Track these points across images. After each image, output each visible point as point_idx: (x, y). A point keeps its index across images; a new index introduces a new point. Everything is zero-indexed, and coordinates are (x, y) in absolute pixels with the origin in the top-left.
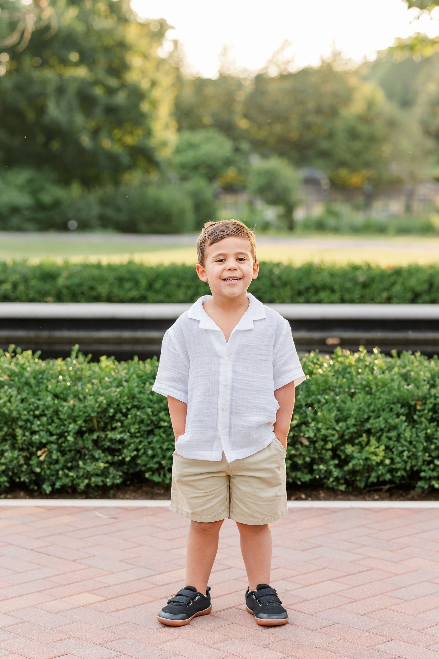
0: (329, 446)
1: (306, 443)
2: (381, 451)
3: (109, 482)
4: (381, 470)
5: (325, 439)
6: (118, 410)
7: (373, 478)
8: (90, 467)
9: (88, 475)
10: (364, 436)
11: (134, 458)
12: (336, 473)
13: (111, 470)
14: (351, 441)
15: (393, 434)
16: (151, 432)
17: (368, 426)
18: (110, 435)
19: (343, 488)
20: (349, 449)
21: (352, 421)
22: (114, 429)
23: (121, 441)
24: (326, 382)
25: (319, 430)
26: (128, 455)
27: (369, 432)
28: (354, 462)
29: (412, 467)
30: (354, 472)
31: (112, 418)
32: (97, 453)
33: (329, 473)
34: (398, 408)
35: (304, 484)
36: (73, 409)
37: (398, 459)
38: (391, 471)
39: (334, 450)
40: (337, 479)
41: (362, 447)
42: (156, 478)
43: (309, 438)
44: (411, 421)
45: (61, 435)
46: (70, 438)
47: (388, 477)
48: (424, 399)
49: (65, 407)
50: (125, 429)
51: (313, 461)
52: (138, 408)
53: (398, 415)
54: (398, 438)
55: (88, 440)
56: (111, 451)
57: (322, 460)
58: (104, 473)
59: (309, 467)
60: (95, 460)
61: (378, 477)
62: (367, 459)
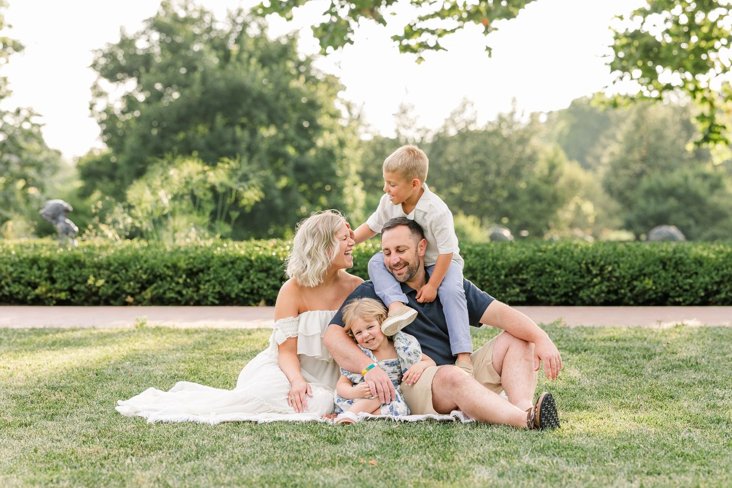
0: (626, 281)
1: (614, 279)
2: (651, 282)
3: (520, 299)
4: (651, 292)
5: (624, 277)
6: (524, 265)
7: (647, 297)
8: (512, 291)
9: (511, 296)
10: (642, 278)
11: (532, 288)
12: (629, 294)
13: (521, 295)
14: (636, 279)
15: (656, 275)
16: (540, 275)
17: (644, 272)
18: (521, 277)
19: (632, 303)
20: (635, 283)
21: (636, 269)
22: (523, 274)
23: (525, 280)
24: (623, 252)
25: (620, 273)
26: (529, 287)
27: (645, 275)
28: (637, 289)
29: (666, 291)
30: (637, 296)
31: (522, 269)
32: (515, 285)
33: (625, 295)
34: (658, 263)
35: (613, 301)
36: (502, 264)
37: (659, 286)
38: (656, 293)
39: (629, 283)
40: (630, 298)
41: (641, 282)
42: (543, 298)
43: (616, 277)
44: (664, 268)
45: (498, 277)
46: (502, 277)
47: (654, 296)
48: (670, 259)
49: (499, 263)
50: (528, 273)
51: (619, 289)
52: (533, 263)
53: (658, 266)
54: (659, 277)
55: (509, 279)
56: (521, 285)
57: (622, 288)
58: (518, 295)
59: (616, 292)
60: (514, 288)
61: (650, 296)
62: (644, 287)
